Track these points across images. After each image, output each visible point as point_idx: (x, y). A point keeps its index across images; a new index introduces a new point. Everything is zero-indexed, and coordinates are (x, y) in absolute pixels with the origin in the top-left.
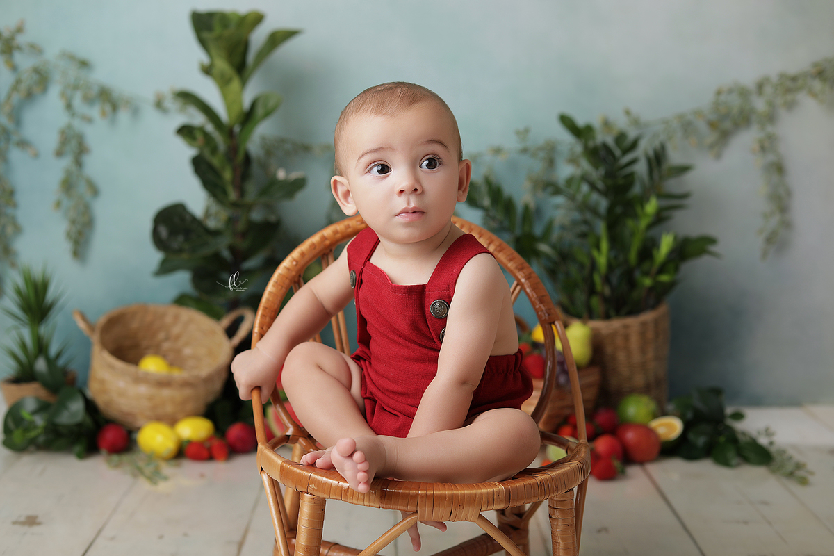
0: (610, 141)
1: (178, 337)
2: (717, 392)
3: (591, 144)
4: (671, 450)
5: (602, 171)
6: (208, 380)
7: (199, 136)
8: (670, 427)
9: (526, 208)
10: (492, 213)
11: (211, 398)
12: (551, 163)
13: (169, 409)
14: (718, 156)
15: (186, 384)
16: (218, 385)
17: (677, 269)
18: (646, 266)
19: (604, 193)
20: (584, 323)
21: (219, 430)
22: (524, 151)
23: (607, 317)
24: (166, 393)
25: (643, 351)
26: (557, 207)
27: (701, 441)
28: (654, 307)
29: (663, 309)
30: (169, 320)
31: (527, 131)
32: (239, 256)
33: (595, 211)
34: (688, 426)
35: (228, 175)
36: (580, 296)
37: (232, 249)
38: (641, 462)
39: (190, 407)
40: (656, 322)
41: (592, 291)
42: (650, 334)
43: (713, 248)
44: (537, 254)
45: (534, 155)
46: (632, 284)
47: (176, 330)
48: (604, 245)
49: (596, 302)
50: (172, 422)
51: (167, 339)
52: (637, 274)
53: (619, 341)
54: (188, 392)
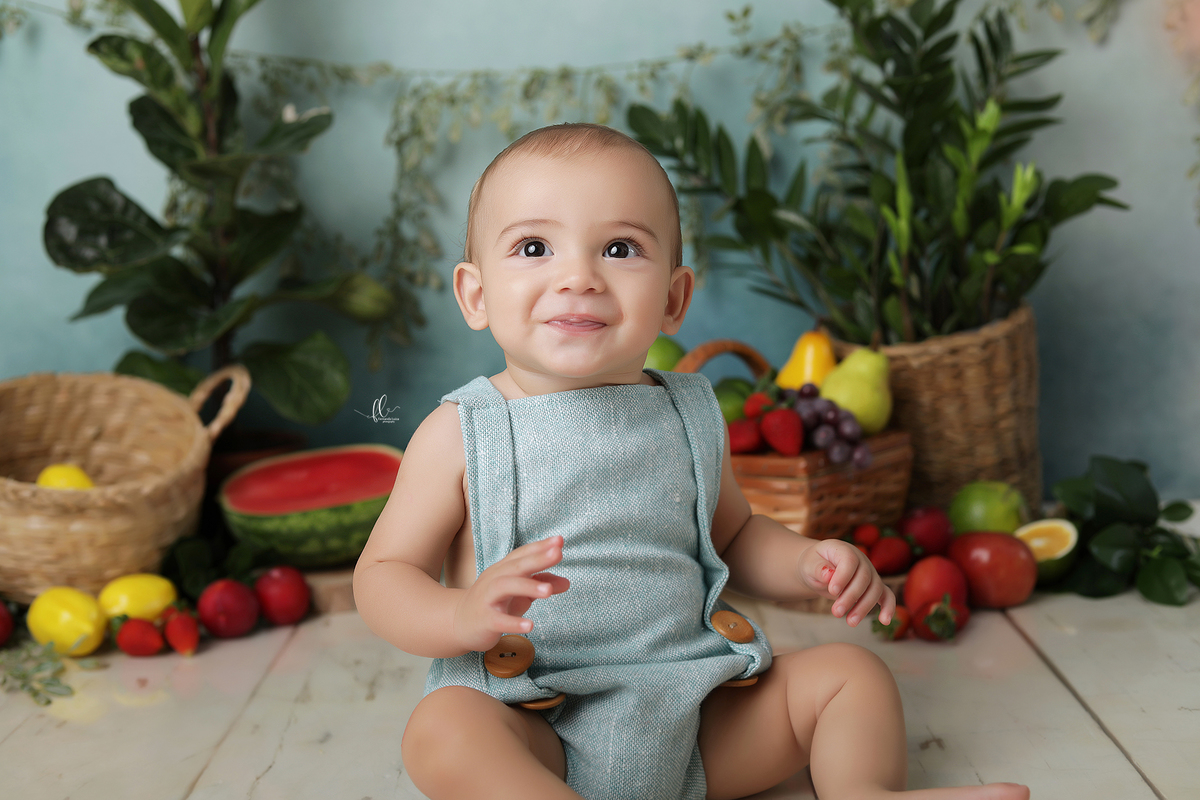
0: (902, 14)
1: (120, 432)
2: (1140, 467)
3: (864, 17)
4: (1056, 579)
5: (890, 66)
6: (160, 499)
7: (135, 54)
8: (1053, 538)
9: (753, 147)
10: (689, 160)
11: (170, 538)
12: (798, 70)
13: (88, 559)
14: (1103, 40)
15: (114, 509)
16: (183, 511)
17: (1044, 239)
18: (985, 232)
19: (899, 108)
20: (875, 349)
21: (186, 596)
22: (746, 51)
23: (919, 336)
24: (78, 527)
25: (992, 399)
26: (810, 141)
27: (1115, 559)
28: (1005, 315)
29: (1021, 317)
30: (99, 400)
31: (746, 12)
32: (227, 275)
33: (882, 143)
34: (1086, 533)
35: (192, 123)
36: (864, 302)
37: (211, 262)
38: (1002, 608)
39: (127, 554)
40: (1011, 338)
41: (887, 289)
42: (1002, 365)
43: (1109, 194)
44: (780, 230)
45: (763, 58)
46: (959, 268)
47: (116, 419)
48: (904, 198)
49: (892, 306)
50: (94, 583)
51: (97, 437)
52: (970, 251)
53: (944, 380)
54: (119, 524)
